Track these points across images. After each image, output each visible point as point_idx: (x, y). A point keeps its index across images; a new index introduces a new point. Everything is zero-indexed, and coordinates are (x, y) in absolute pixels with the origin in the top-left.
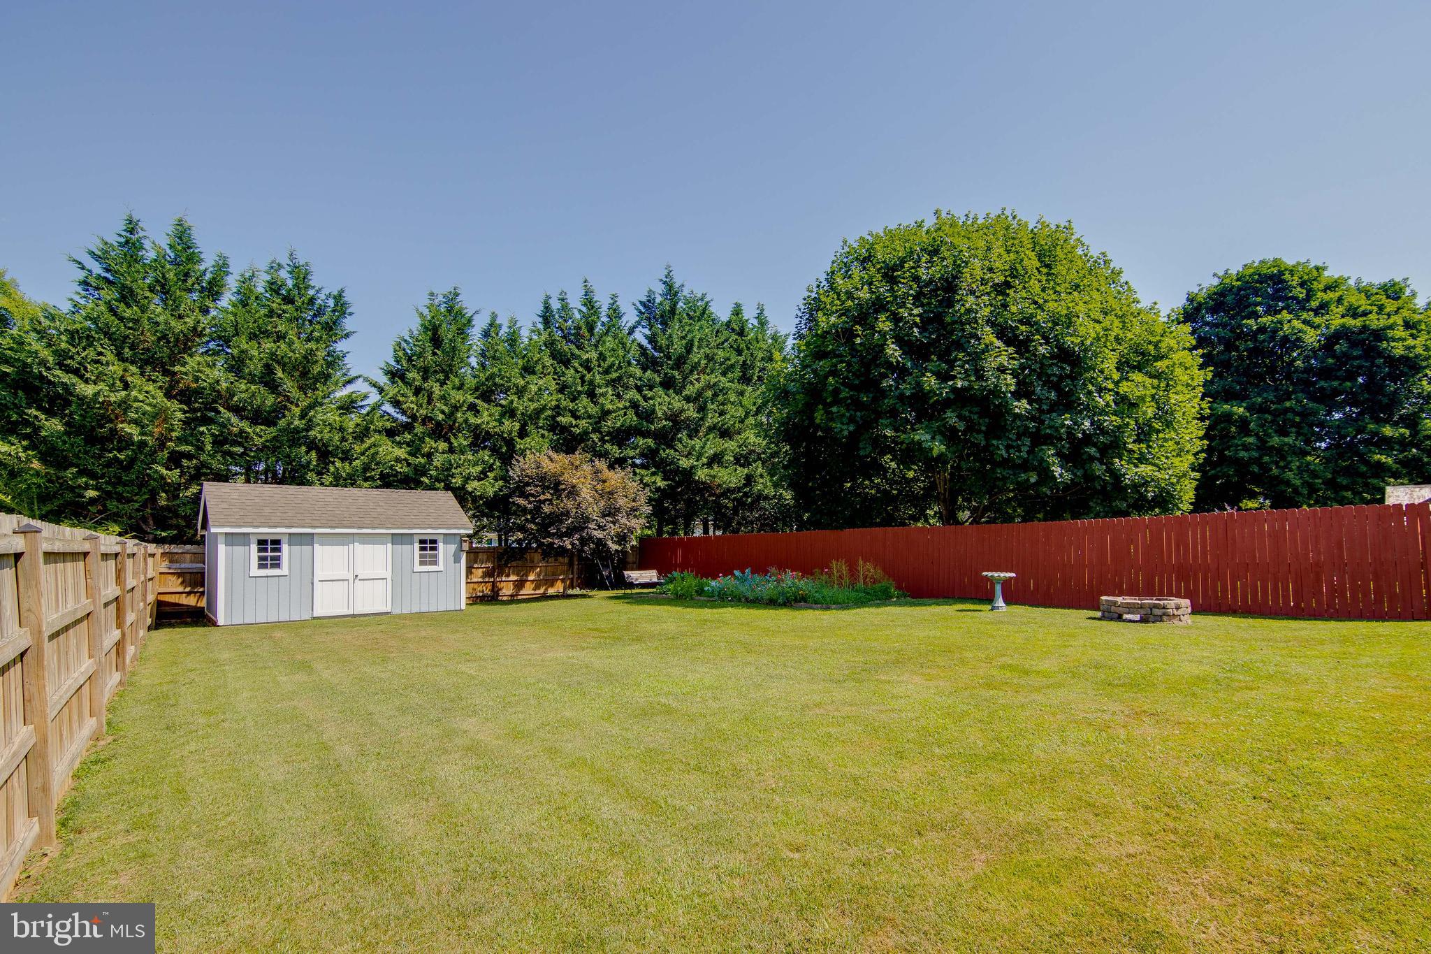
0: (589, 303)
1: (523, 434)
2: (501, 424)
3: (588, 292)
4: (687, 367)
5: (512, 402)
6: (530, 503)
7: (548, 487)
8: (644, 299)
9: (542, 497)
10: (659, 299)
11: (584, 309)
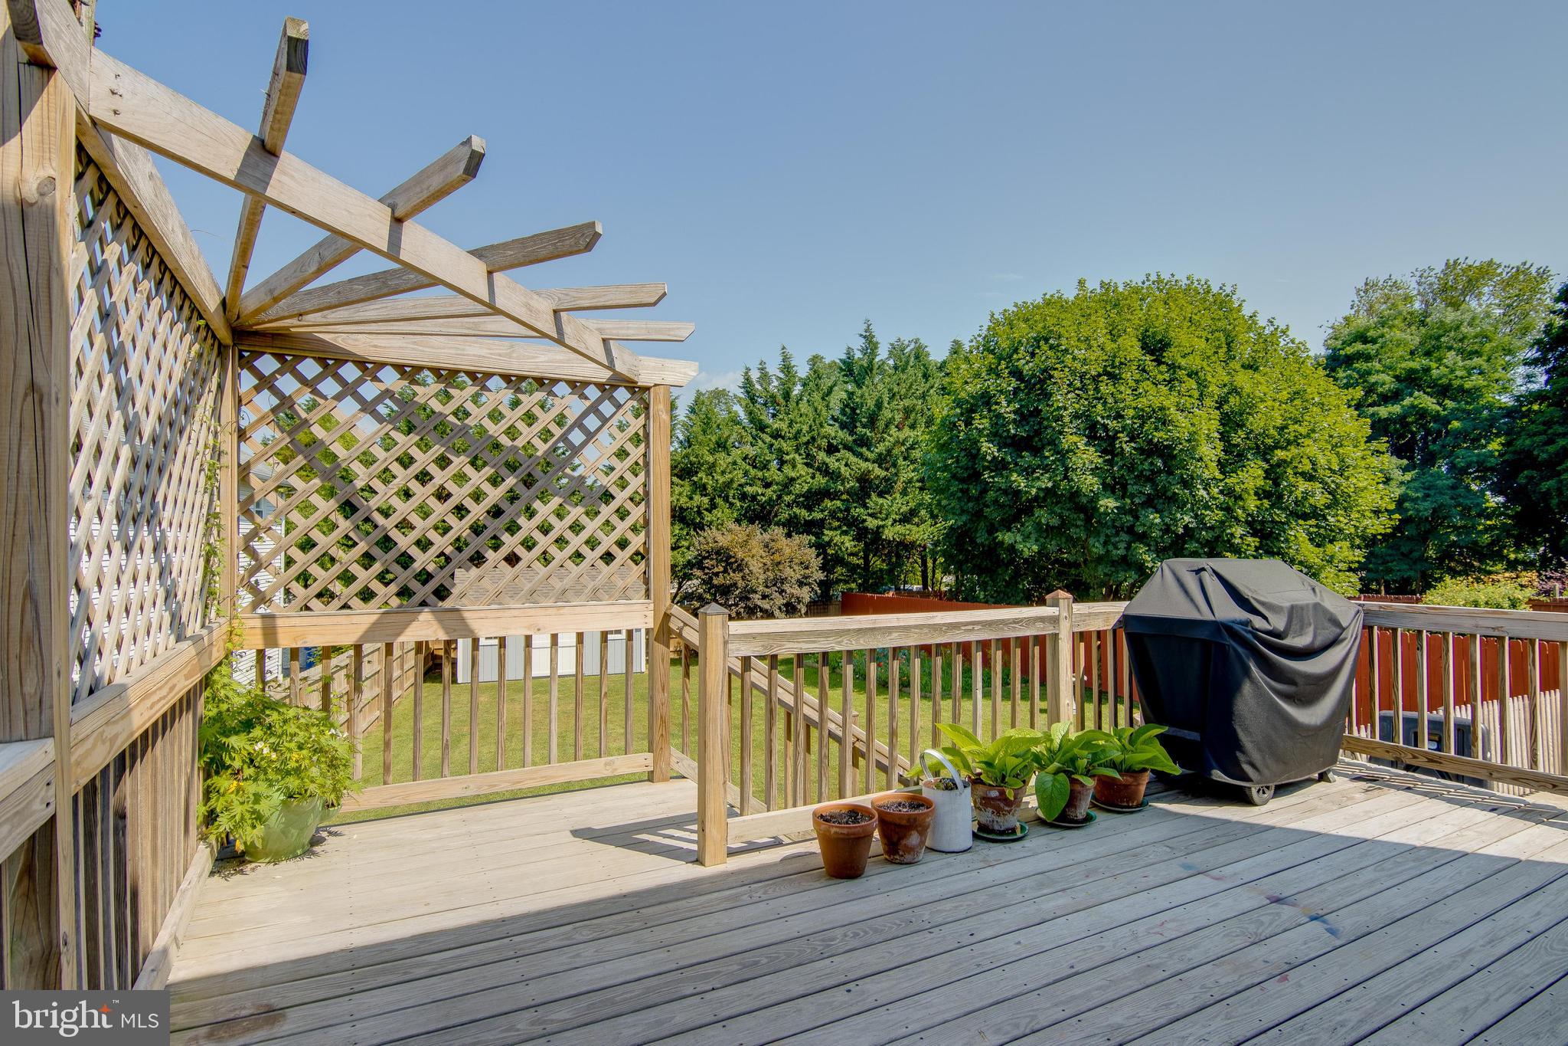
0: (787, 368)
1: (713, 506)
2: (691, 498)
3: (786, 358)
4: (881, 424)
5: (701, 479)
6: (706, 574)
7: (721, 560)
8: (844, 357)
9: (716, 570)
10: (858, 355)
11: (781, 375)
